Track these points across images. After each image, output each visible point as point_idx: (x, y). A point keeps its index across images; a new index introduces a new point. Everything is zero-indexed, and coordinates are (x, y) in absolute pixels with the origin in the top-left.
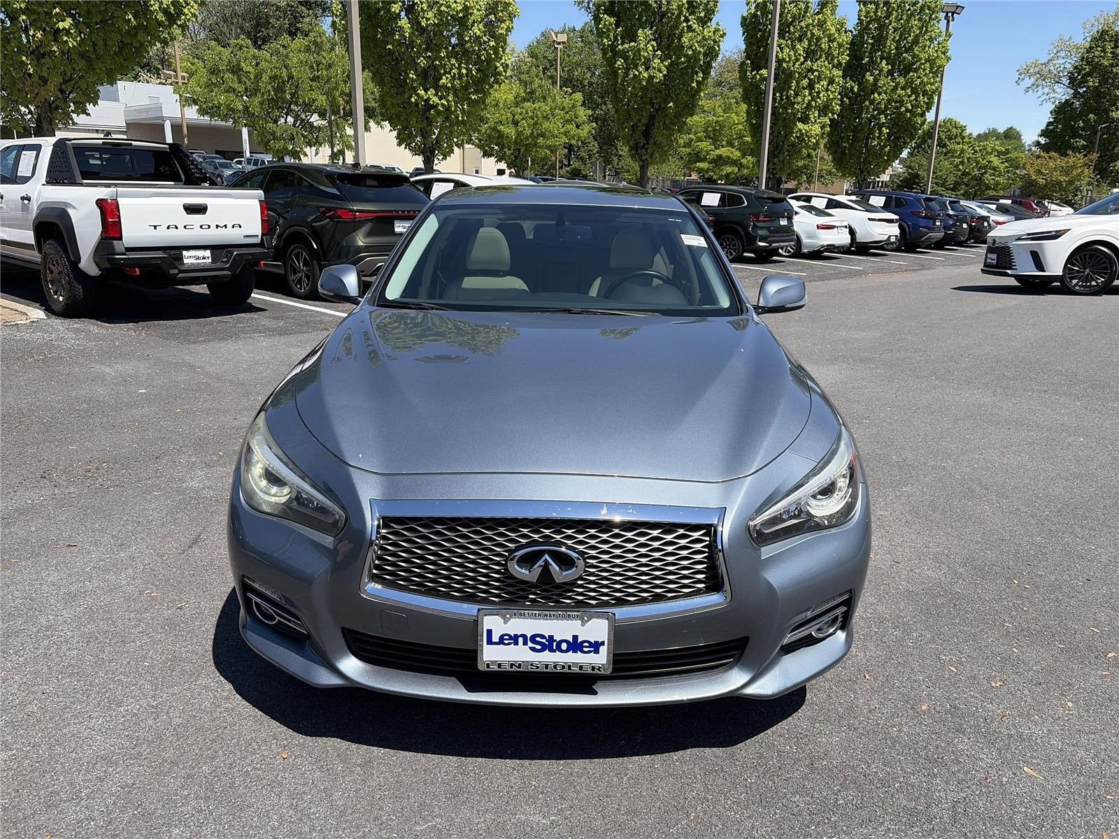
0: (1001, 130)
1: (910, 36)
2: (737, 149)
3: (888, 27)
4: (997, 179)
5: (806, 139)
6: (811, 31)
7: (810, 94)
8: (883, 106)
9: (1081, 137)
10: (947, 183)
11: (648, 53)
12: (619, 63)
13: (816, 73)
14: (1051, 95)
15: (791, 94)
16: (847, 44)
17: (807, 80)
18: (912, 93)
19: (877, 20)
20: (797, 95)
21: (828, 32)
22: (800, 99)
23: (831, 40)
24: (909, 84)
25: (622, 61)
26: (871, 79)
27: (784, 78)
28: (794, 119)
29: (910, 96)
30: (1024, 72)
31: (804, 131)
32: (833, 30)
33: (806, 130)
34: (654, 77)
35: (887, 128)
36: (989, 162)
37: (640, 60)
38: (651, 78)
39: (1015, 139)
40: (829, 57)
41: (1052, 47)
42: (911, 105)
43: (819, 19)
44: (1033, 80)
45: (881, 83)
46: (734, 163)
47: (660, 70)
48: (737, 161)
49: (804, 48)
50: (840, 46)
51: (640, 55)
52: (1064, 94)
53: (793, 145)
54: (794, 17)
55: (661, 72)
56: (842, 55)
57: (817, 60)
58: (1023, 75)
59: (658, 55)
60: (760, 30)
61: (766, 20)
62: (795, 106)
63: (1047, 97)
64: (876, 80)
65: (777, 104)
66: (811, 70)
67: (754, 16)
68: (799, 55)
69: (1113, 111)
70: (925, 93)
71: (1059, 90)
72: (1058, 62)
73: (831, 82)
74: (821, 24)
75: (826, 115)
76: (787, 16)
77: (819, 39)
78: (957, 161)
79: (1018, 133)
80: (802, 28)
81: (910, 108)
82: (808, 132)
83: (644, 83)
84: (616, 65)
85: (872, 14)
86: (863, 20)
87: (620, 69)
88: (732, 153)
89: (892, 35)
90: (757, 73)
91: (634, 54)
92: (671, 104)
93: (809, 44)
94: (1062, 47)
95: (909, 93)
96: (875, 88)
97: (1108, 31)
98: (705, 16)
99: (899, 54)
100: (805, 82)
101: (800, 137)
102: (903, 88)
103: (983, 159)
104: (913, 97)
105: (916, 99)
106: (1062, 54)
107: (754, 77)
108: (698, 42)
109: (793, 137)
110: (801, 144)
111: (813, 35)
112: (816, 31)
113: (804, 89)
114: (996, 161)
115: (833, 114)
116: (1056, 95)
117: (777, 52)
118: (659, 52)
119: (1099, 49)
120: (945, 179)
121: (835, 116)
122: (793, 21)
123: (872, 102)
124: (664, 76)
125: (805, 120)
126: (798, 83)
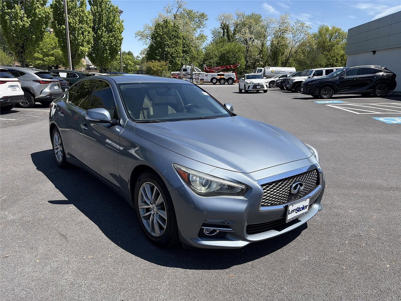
0: (127, 52)
1: (110, 19)
2: (40, 54)
3: (103, 15)
4: (131, 68)
5: (84, 53)
6: (79, 13)
7: (83, 36)
8: (106, 43)
9: (158, 56)
10: (117, 69)
11: (21, 15)
12: (7, 17)
13: (84, 29)
14: (146, 42)
15: (76, 36)
16: (92, 19)
17: (81, 31)
18: (115, 39)
19: (98, 12)
20: (78, 36)
21: (86, 15)
22: (80, 38)
23: (87, 18)
24: (113, 36)
25: (8, 17)
26: (100, 33)
27: (73, 30)
28: (78, 45)
29: (114, 40)
30: (137, 34)
31: (83, 50)
32: (87, 14)
33: (83, 49)
34: (25, 25)
35: (109, 50)
36: (128, 62)
37: (18, 17)
38: (24, 25)
39: (131, 55)
40: (87, 23)
41: (144, 27)
42: (115, 43)
43: (81, 9)
44: (140, 37)
45: (104, 34)
46: (40, 59)
47: (27, 22)
48: (41, 58)
49: (78, 19)
50: (90, 20)
51: (18, 15)
52: (149, 42)
53: (80, 55)
54: (72, 7)
55: (28, 23)
56: (91, 23)
57: (83, 24)
58: (137, 35)
59: (25, 16)
60: (59, 10)
61: (61, 7)
62: (78, 40)
63: (145, 43)
64: (102, 34)
65: (71, 39)
66: (82, 28)
67: (56, 5)
68: (77, 21)
69: (165, 48)
70: (119, 39)
71: (148, 41)
72: (146, 32)
73: (89, 32)
74: (83, 11)
75: (89, 44)
76: (69, 7)
77: (83, 17)
78: (119, 62)
79: (132, 53)
80: (75, 11)
81: (115, 44)
82: (84, 50)
83: (21, 27)
84: (6, 18)
85: (96, 10)
86: (93, 12)
87: (8, 20)
88: (39, 55)
89: (105, 18)
90: (61, 27)
91: (15, 15)
92: (34, 36)
93: (80, 18)
94: (147, 27)
95: (114, 39)
96: (102, 36)
97: (160, 24)
98: (43, 3)
99: (108, 25)
100: (81, 32)
101: (82, 52)
102: (111, 37)
103: (126, 61)
104: (115, 41)
105: (116, 41)
106: (147, 29)
107: (60, 28)
108: (43, 13)
109: (79, 52)
110: (82, 55)
111: (80, 15)
112: (81, 13)
113: (80, 34)
114: (130, 62)
115: (92, 44)
116: (147, 42)
117: (68, 19)
118: (26, 15)
119: (158, 29)
120: (116, 68)
121: (93, 45)
122: (71, 9)
123: (102, 41)
124: (30, 24)
125: (82, 45)
126: (78, 32)
